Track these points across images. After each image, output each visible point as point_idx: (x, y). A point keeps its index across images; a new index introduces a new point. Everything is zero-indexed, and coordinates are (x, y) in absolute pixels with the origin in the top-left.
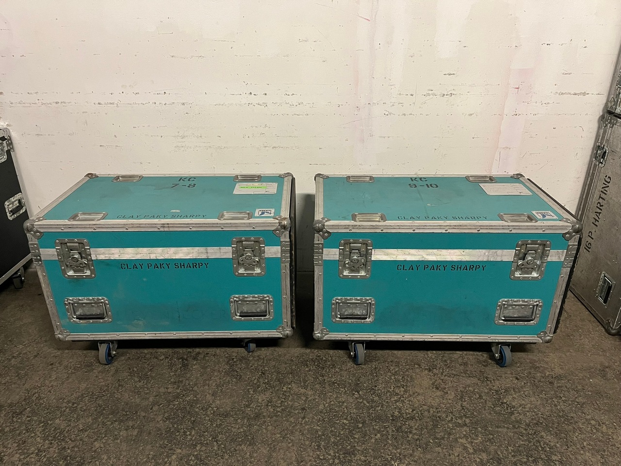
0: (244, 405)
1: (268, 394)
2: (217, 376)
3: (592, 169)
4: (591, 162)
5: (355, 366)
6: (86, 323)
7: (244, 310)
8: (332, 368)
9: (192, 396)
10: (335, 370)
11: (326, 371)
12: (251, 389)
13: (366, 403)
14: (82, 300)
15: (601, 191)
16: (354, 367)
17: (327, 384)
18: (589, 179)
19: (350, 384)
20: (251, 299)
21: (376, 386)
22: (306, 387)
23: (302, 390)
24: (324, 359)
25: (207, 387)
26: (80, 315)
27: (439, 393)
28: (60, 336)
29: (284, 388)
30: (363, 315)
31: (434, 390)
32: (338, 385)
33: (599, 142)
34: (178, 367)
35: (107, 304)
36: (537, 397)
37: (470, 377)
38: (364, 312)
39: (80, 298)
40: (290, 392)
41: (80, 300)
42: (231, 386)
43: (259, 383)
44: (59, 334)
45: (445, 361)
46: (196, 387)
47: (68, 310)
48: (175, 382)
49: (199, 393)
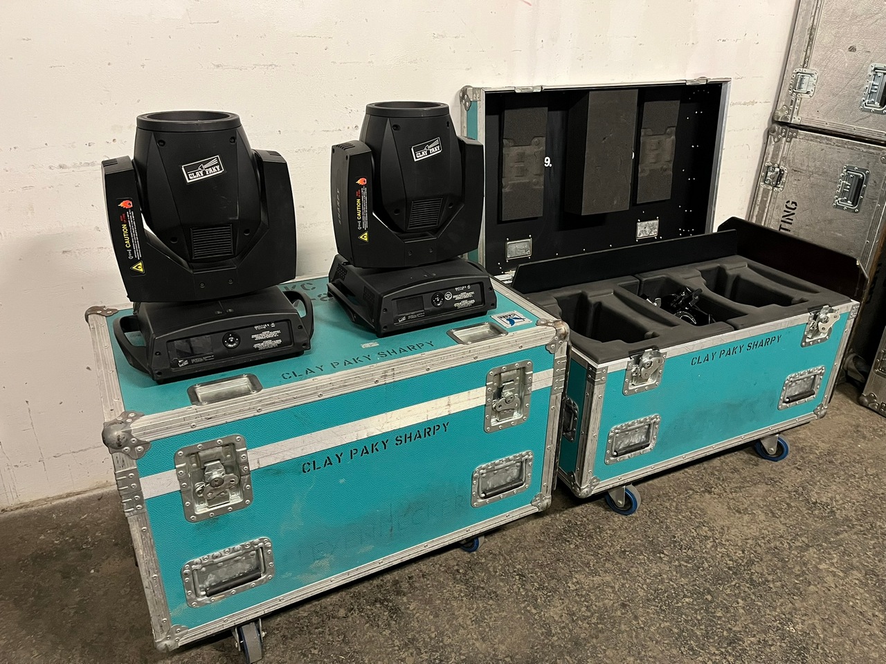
0: (542, 634)
1: (557, 602)
2: (461, 607)
3: (760, 196)
5: (624, 517)
6: (221, 598)
7: (488, 485)
8: (600, 532)
9: (453, 655)
10: (607, 533)
11: (597, 539)
12: (528, 605)
13: (685, 564)
14: (221, 556)
16: (625, 521)
17: (617, 558)
19: (644, 546)
20: (505, 464)
21: (675, 537)
22: (596, 573)
23: (595, 579)
24: (579, 523)
25: (461, 631)
26: (211, 587)
27: (746, 518)
28: (167, 642)
29: (569, 585)
30: (644, 442)
31: (737, 515)
32: (631, 552)
34: (385, 618)
35: (269, 548)
36: (834, 483)
37: (755, 484)
38: (643, 437)
39: (216, 553)
40: (582, 587)
41: (217, 557)
42: (496, 615)
43: (530, 594)
44: (166, 639)
46: (446, 638)
47: (187, 586)
48: (406, 645)
49: (461, 647)
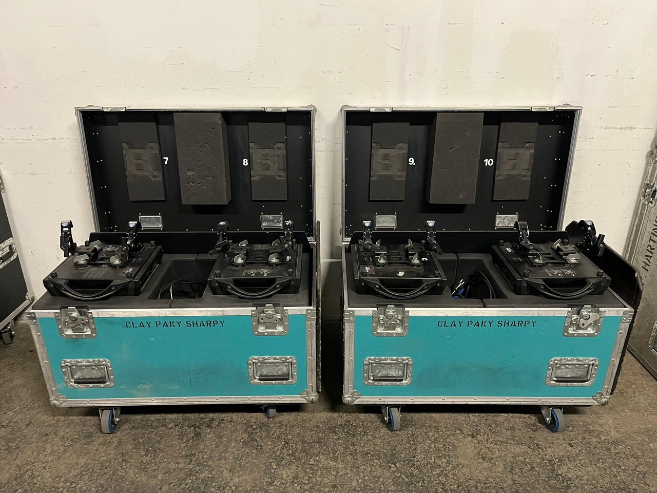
0: (267, 482)
1: (293, 468)
2: (234, 447)
3: (640, 208)
4: (638, 201)
5: (389, 432)
6: (85, 388)
7: (263, 372)
8: (363, 435)
9: (206, 472)
10: (367, 438)
11: (357, 439)
12: (274, 462)
13: (405, 478)
14: (81, 362)
15: (652, 233)
16: (388, 434)
17: (359, 455)
18: (637, 219)
19: (386, 455)
20: (272, 360)
21: (414, 457)
22: (335, 459)
23: (331, 463)
24: (354, 424)
25: (223, 461)
26: (79, 379)
27: (486, 465)
28: (55, 402)
29: (311, 460)
30: (399, 377)
31: (480, 460)
32: (372, 456)
33: (648, 179)
34: (189, 437)
35: (110, 367)
36: (594, 466)
37: (518, 444)
38: (400, 372)
39: (79, 360)
40: (318, 465)
41: (78, 362)
42: (251, 460)
43: (282, 455)
44: (55, 400)
45: (490, 425)
46: (211, 461)
47: (64, 373)
48: (187, 456)
49: (214, 469)
